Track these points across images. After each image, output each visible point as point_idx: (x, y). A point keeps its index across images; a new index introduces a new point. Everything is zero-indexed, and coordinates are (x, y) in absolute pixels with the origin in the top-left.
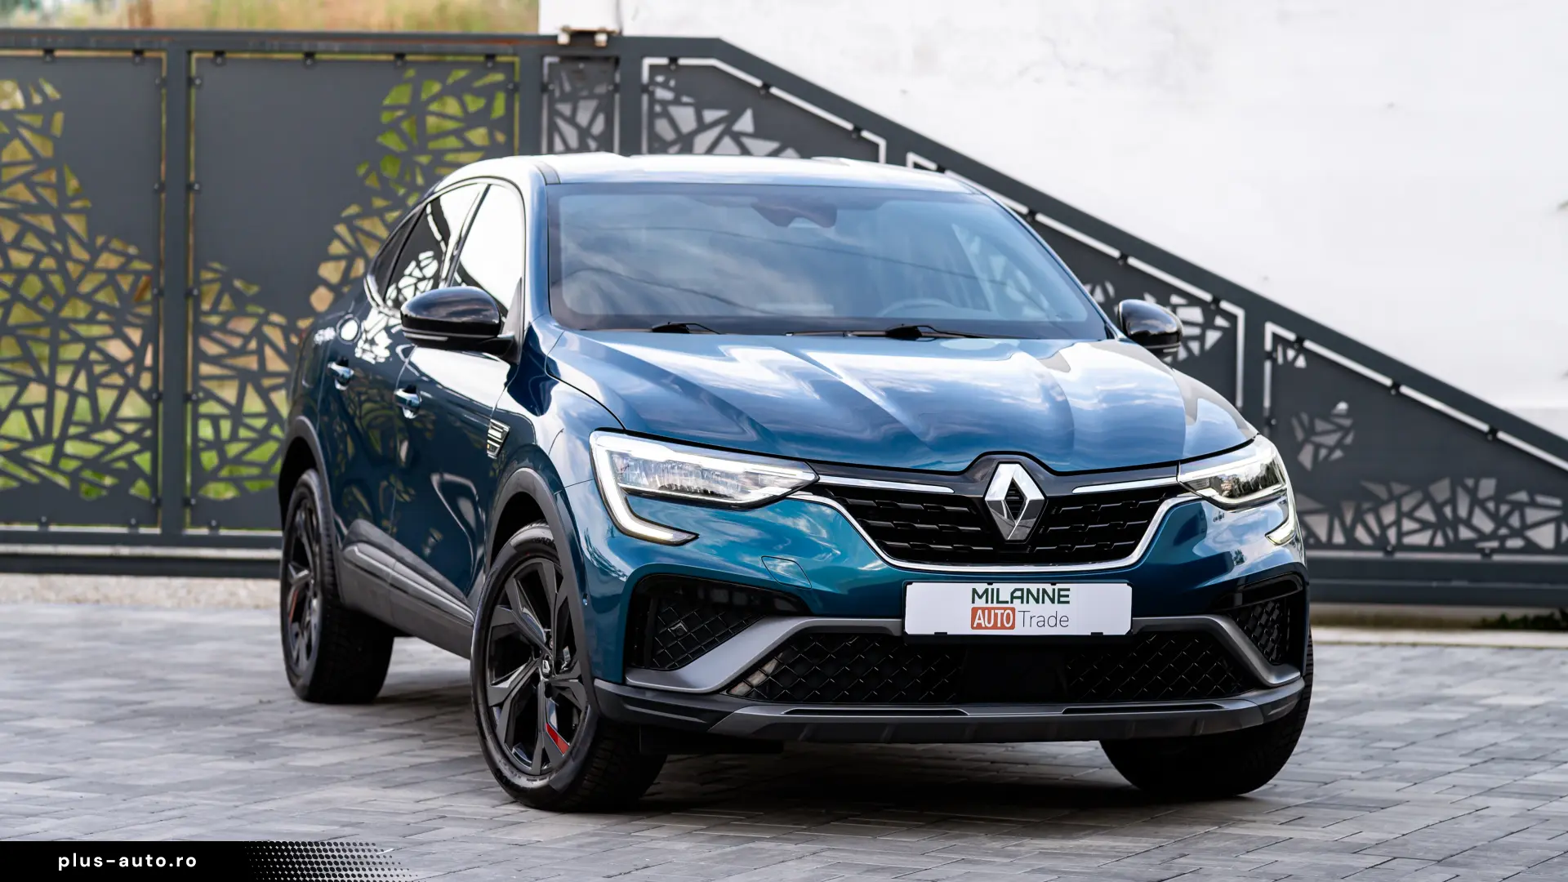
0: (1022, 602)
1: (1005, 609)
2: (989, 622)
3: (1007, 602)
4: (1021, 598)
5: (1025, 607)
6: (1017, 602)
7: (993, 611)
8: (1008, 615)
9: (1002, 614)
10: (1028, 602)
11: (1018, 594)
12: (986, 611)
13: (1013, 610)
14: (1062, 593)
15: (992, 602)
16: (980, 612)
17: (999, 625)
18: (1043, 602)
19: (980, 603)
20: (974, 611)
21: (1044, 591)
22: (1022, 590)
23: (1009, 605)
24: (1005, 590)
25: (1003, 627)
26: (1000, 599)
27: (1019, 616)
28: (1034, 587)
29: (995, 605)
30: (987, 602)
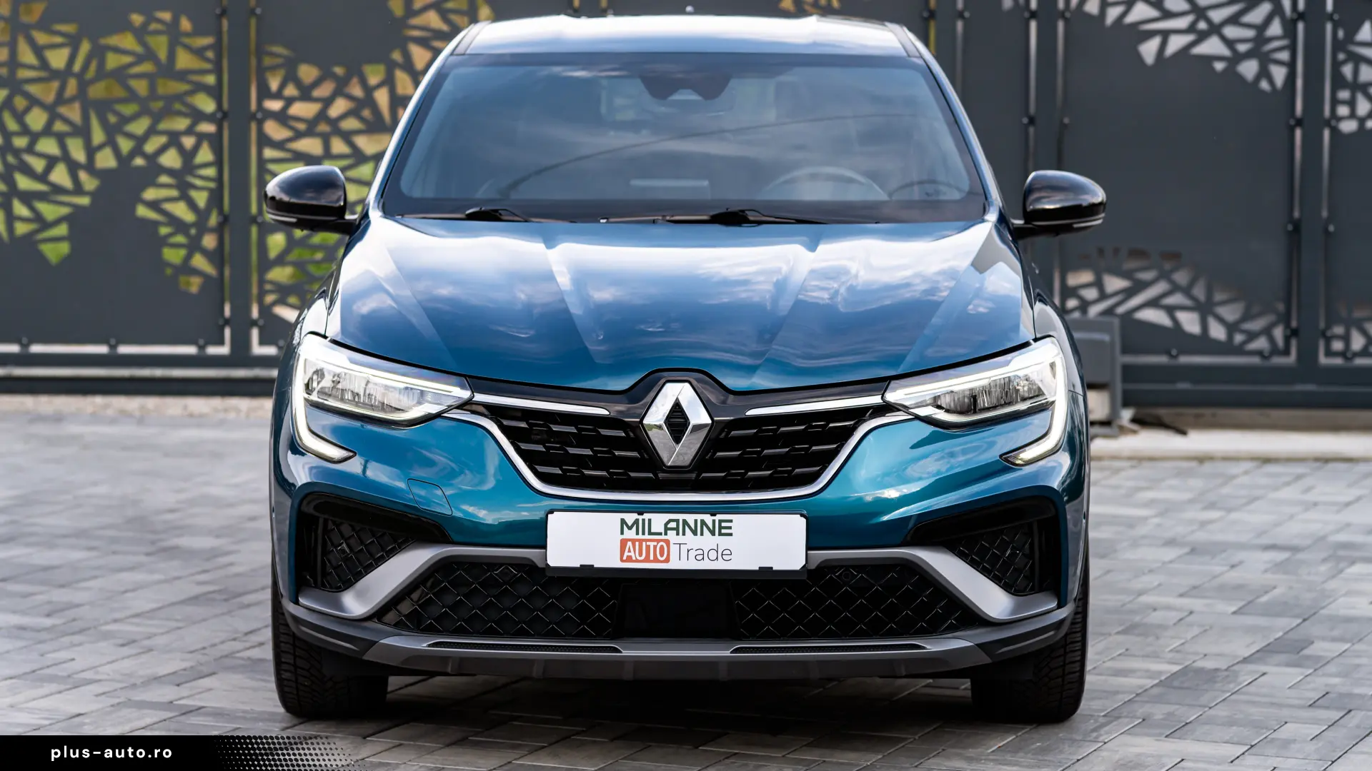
0: (678, 534)
1: (658, 541)
2: (641, 554)
3: (660, 534)
4: (677, 529)
5: (681, 539)
6: (672, 534)
7: (644, 543)
8: (662, 547)
9: (655, 547)
10: (684, 534)
11: (673, 525)
12: (637, 543)
13: (667, 542)
14: (723, 524)
15: (643, 534)
16: (629, 544)
17: (652, 558)
18: (702, 534)
19: (630, 534)
20: (623, 543)
21: (703, 522)
22: (677, 521)
23: (663, 537)
24: (658, 521)
25: (656, 560)
26: (652, 531)
27: (674, 549)
28: (691, 518)
29: (647, 536)
30: (637, 534)
